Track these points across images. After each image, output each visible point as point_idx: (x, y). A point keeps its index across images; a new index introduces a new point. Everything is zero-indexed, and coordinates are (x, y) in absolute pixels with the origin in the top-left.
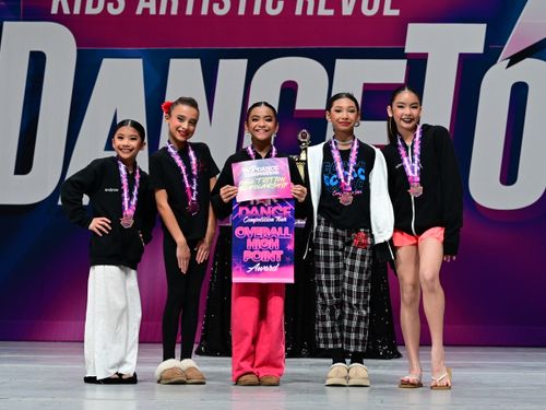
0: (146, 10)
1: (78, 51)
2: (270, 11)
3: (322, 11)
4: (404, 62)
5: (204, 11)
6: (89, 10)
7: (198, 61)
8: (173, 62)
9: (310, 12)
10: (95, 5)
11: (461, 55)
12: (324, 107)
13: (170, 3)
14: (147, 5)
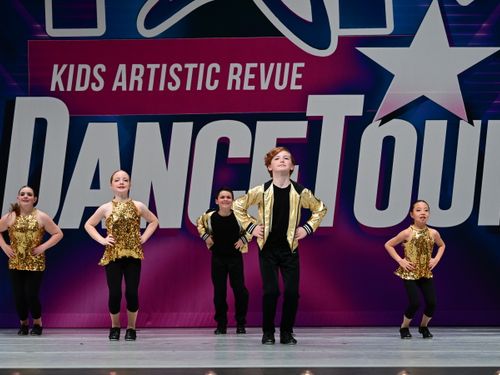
0: (119, 88)
1: (71, 118)
2: (209, 87)
3: (247, 87)
4: (306, 122)
5: (162, 88)
6: (78, 88)
7: (157, 124)
8: (139, 124)
9: (238, 88)
10: (82, 84)
11: (346, 117)
12: (248, 156)
13: (136, 82)
14: (120, 84)
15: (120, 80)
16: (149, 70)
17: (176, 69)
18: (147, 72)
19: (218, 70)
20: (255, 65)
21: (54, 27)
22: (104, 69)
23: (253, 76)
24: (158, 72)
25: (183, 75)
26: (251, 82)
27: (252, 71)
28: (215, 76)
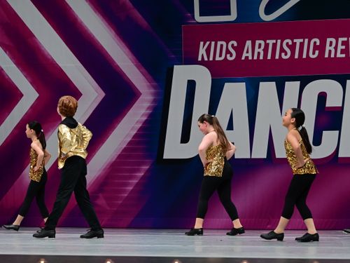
0: (247, 57)
1: (212, 79)
2: (311, 56)
3: (339, 55)
5: (277, 57)
6: (218, 58)
7: (274, 83)
8: (261, 83)
9: (332, 56)
10: (220, 56)
12: (341, 105)
13: (259, 53)
14: (247, 55)
15: (247, 52)
16: (268, 44)
17: (287, 44)
18: (267, 46)
19: (318, 44)
20: (345, 39)
21: (200, 15)
22: (236, 44)
23: (344, 47)
24: (275, 45)
25: (292, 47)
26: (342, 52)
27: (343, 43)
28: (316, 47)
